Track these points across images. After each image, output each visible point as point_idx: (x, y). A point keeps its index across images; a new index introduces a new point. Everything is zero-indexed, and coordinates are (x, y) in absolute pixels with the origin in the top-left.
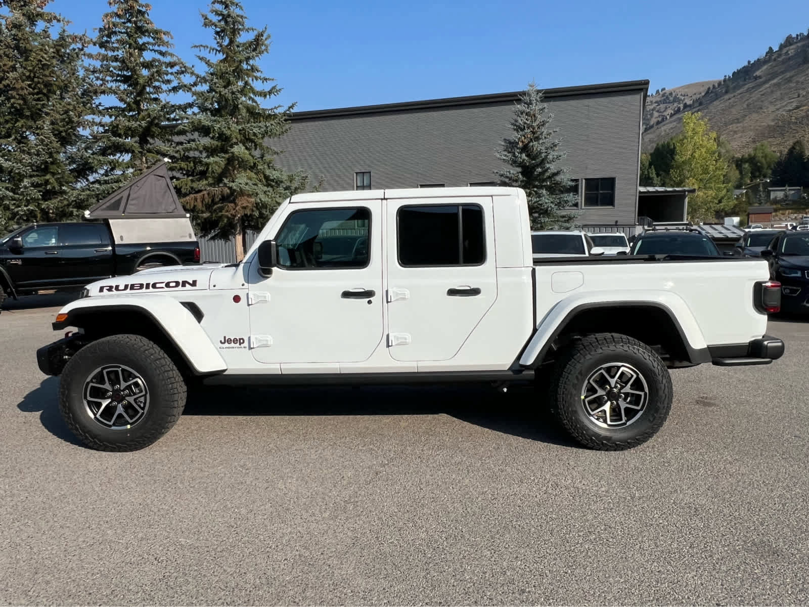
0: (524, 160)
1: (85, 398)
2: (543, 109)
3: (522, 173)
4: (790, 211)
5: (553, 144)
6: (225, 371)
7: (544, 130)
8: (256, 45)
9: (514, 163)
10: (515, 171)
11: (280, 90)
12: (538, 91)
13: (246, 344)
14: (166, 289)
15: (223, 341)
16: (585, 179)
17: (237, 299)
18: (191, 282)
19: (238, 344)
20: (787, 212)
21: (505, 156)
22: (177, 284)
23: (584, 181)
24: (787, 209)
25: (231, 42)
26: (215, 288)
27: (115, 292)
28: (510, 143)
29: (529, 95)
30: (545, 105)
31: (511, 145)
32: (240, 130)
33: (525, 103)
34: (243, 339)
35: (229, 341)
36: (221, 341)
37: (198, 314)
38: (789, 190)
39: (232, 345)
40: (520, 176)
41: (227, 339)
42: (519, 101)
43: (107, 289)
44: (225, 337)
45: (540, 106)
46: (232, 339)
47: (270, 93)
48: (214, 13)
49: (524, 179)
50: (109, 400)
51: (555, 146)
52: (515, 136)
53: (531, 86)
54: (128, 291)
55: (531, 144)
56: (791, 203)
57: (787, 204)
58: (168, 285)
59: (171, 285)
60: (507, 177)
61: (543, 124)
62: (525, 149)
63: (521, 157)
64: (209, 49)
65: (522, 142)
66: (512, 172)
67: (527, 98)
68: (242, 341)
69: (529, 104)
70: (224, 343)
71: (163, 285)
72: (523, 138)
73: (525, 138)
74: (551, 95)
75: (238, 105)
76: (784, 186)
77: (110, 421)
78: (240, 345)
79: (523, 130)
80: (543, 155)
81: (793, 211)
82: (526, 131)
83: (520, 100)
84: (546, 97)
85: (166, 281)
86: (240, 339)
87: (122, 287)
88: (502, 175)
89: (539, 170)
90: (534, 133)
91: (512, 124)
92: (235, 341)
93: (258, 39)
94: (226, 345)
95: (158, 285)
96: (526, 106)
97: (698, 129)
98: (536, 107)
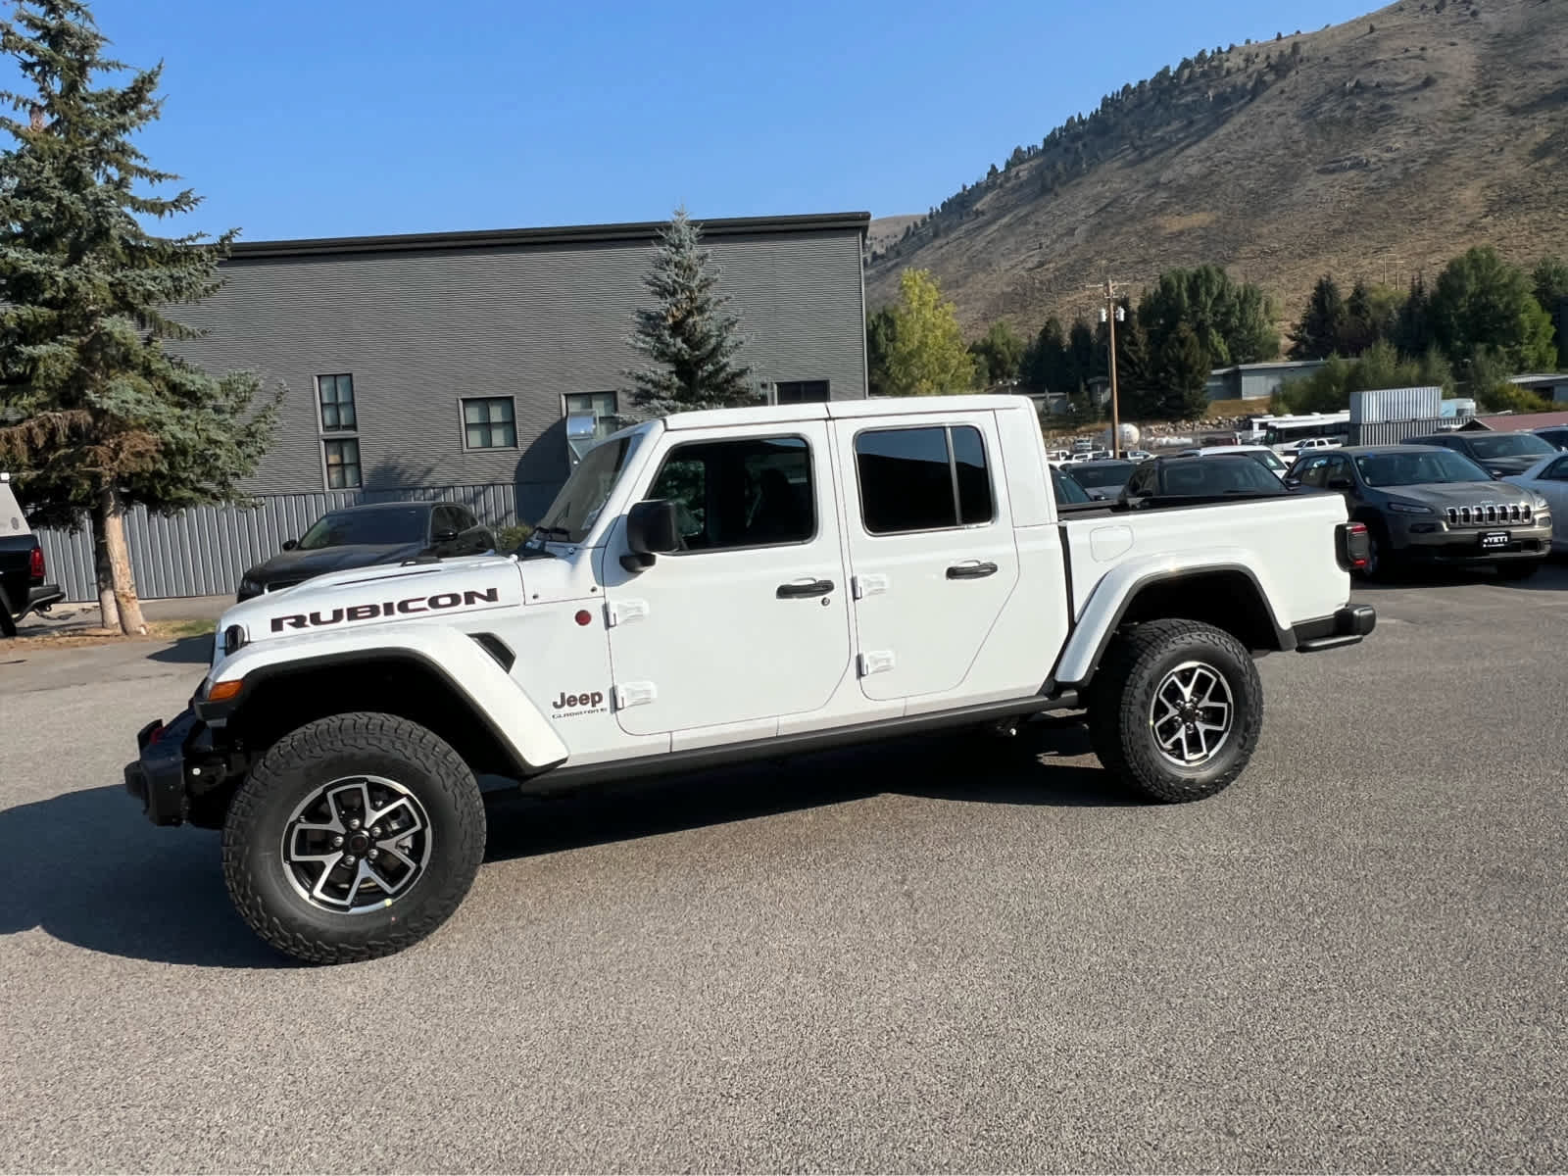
0: (680, 350)
1: (287, 857)
2: (703, 258)
3: (678, 373)
4: (1056, 432)
5: (728, 320)
6: (564, 761)
7: (711, 293)
8: (133, 99)
9: (662, 355)
10: (663, 370)
11: (197, 200)
12: (693, 224)
13: (606, 703)
14: (432, 611)
15: (559, 703)
16: (778, 384)
17: (583, 618)
18: (485, 594)
19: (590, 704)
21: (644, 342)
22: (455, 599)
23: (775, 387)
25: (71, 88)
26: (537, 601)
27: (312, 628)
28: (649, 317)
29: (678, 231)
30: (709, 249)
31: (650, 322)
32: (111, 284)
33: (671, 245)
34: (599, 695)
35: (572, 701)
36: (555, 705)
37: (503, 655)
39: (579, 707)
40: (675, 379)
41: (567, 697)
42: (659, 240)
43: (290, 624)
44: (563, 695)
45: (697, 251)
46: (578, 697)
47: (176, 204)
48: (25, 22)
49: (683, 384)
50: (340, 854)
51: (733, 324)
52: (658, 305)
53: (679, 215)
54: (344, 622)
55: (691, 320)
57: (1049, 421)
58: (434, 602)
59: (442, 601)
60: (651, 381)
61: (706, 284)
62: (677, 328)
63: (675, 345)
64: (12, 102)
65: (673, 316)
66: (659, 371)
67: (674, 237)
68: (597, 698)
69: (679, 247)
70: (562, 705)
71: (425, 604)
72: (674, 309)
73: (678, 309)
74: (716, 232)
75: (108, 229)
76: (1043, 392)
77: (344, 899)
78: (593, 705)
79: (673, 294)
80: (713, 341)
81: (1061, 431)
82: (679, 297)
83: (660, 237)
84: (706, 235)
85: (429, 597)
86: (593, 695)
87: (325, 616)
88: (639, 378)
89: (710, 368)
90: (692, 300)
91: (648, 283)
92: (584, 700)
93: (141, 89)
94: (566, 709)
95: (411, 606)
96: (674, 250)
97: (926, 297)
98: (692, 253)
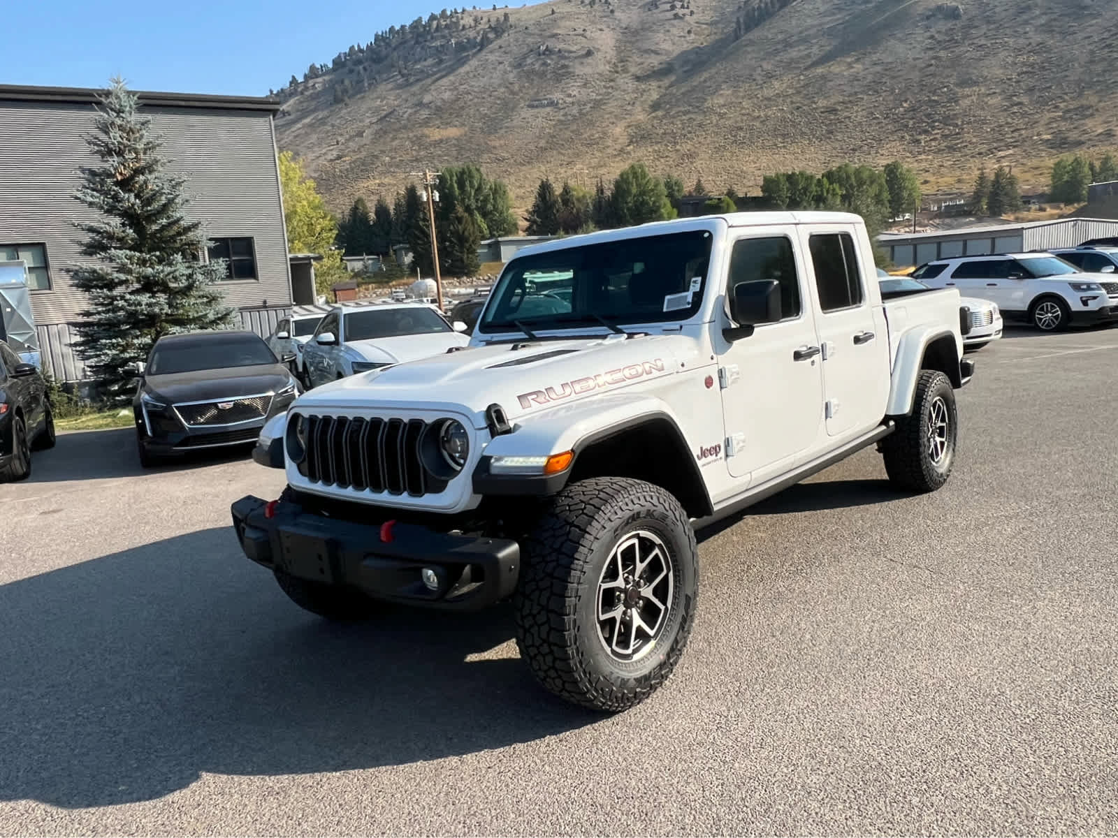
0: (133, 205)
1: (598, 618)
2: (144, 124)
3: (131, 226)
7: (157, 154)
9: (113, 209)
10: (115, 223)
12: (131, 93)
13: (722, 454)
15: (700, 457)
16: (208, 239)
17: (709, 382)
19: (714, 455)
20: (370, 286)
21: (92, 196)
24: (370, 283)
26: (684, 369)
28: (95, 174)
29: (118, 97)
30: (147, 117)
31: (95, 179)
33: (112, 110)
34: (719, 446)
35: (706, 453)
38: (369, 259)
39: (710, 459)
41: (704, 451)
45: (138, 117)
46: (709, 449)
49: (136, 236)
50: (623, 608)
52: (103, 163)
53: (118, 84)
56: (372, 275)
57: (369, 277)
60: (105, 232)
62: (127, 184)
63: (128, 199)
65: (121, 174)
66: (113, 224)
68: (718, 449)
69: (119, 112)
70: (702, 459)
71: (622, 375)
72: (121, 167)
73: (126, 168)
74: (153, 103)
76: (362, 255)
77: (629, 648)
78: (717, 455)
79: (119, 154)
80: (163, 200)
81: (377, 285)
82: (125, 157)
83: (99, 103)
84: (145, 105)
86: (716, 447)
88: (91, 230)
89: (164, 221)
90: (138, 160)
92: (712, 452)
94: (704, 461)
96: (115, 114)
97: (291, 174)
98: (134, 118)
